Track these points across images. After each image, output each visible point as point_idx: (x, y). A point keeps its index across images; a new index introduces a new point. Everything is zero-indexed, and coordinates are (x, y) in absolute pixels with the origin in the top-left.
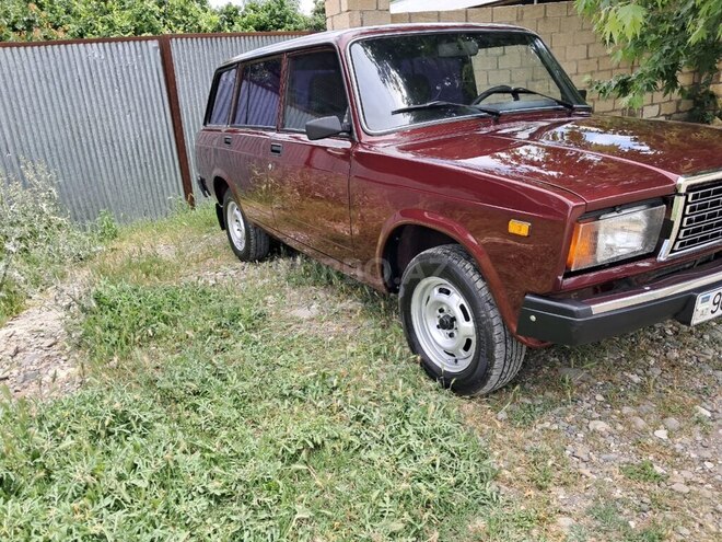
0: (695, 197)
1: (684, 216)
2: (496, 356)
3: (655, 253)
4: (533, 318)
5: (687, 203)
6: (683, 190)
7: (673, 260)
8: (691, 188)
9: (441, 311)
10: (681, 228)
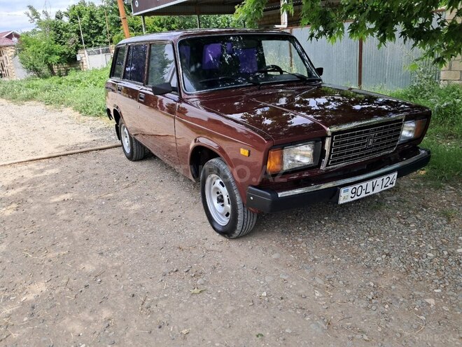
0: (336, 138)
1: (331, 147)
2: (239, 219)
3: (319, 166)
4: (252, 198)
5: (332, 141)
6: (329, 134)
7: (327, 170)
8: (333, 133)
9: (218, 193)
10: (330, 153)
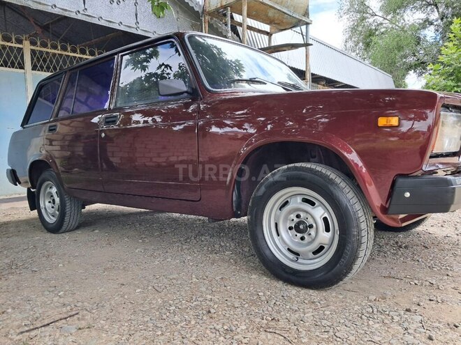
4: (407, 194)
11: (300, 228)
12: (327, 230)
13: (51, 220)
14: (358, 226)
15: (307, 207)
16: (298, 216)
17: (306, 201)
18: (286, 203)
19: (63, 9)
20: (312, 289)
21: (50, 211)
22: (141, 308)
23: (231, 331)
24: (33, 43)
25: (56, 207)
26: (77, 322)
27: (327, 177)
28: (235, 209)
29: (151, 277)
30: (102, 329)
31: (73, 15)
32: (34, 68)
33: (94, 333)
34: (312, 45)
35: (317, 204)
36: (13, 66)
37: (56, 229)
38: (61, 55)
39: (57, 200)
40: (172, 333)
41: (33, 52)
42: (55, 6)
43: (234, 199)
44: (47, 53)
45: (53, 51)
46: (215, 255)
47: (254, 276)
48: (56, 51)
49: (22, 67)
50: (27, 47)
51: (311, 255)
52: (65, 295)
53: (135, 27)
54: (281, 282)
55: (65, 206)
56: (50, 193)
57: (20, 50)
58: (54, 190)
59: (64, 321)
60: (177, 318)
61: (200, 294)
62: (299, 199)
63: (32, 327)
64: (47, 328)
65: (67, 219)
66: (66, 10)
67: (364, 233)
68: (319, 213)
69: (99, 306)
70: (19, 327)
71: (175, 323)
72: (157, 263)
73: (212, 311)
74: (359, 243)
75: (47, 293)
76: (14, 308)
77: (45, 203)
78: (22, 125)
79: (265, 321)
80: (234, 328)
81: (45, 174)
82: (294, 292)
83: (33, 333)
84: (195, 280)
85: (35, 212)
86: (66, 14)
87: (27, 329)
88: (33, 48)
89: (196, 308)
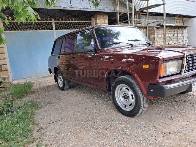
0: (188, 58)
1: (186, 63)
3: (180, 73)
4: (152, 90)
5: (187, 59)
6: (185, 56)
10: (186, 66)
11: (126, 97)
12: (133, 99)
13: (61, 86)
14: (140, 99)
15: (127, 91)
16: (125, 93)
17: (126, 88)
18: (122, 89)
19: (63, 7)
20: (129, 117)
21: (61, 83)
22: (77, 120)
23: (98, 129)
24: (55, 20)
25: (62, 82)
26: (60, 122)
27: (131, 82)
28: (108, 89)
29: (84, 109)
30: (66, 125)
31: (67, 9)
32: (56, 29)
33: (64, 126)
34: (166, 4)
35: (130, 90)
36: (49, 29)
37: (62, 89)
38: (65, 23)
39: (62, 80)
40: (82, 128)
41: (55, 23)
42: (61, 7)
43: (107, 86)
44: (60, 23)
45: (62, 22)
46: (106, 102)
47: (114, 111)
48: (63, 22)
49: (52, 29)
50: (53, 22)
51: (129, 106)
52: (60, 113)
53: (90, 8)
54: (121, 114)
55: (64, 82)
56: (60, 78)
57: (51, 23)
58: (61, 77)
59: (57, 122)
60: (85, 123)
61: (95, 116)
62: (125, 88)
63: (50, 123)
64: (53, 124)
65: (65, 86)
66: (64, 7)
67: (142, 101)
68: (130, 93)
69: (67, 118)
70: (47, 122)
71: (85, 125)
72: (88, 104)
73: (96, 122)
74: (141, 104)
75: (55, 113)
76: (46, 117)
77: (59, 81)
78: (51, 54)
79: (108, 127)
80: (98, 128)
81: (58, 72)
82: (123, 118)
83: (50, 125)
84: (96, 111)
85: (57, 83)
86: (65, 9)
87: (48, 123)
88: (55, 21)
89: (92, 121)
